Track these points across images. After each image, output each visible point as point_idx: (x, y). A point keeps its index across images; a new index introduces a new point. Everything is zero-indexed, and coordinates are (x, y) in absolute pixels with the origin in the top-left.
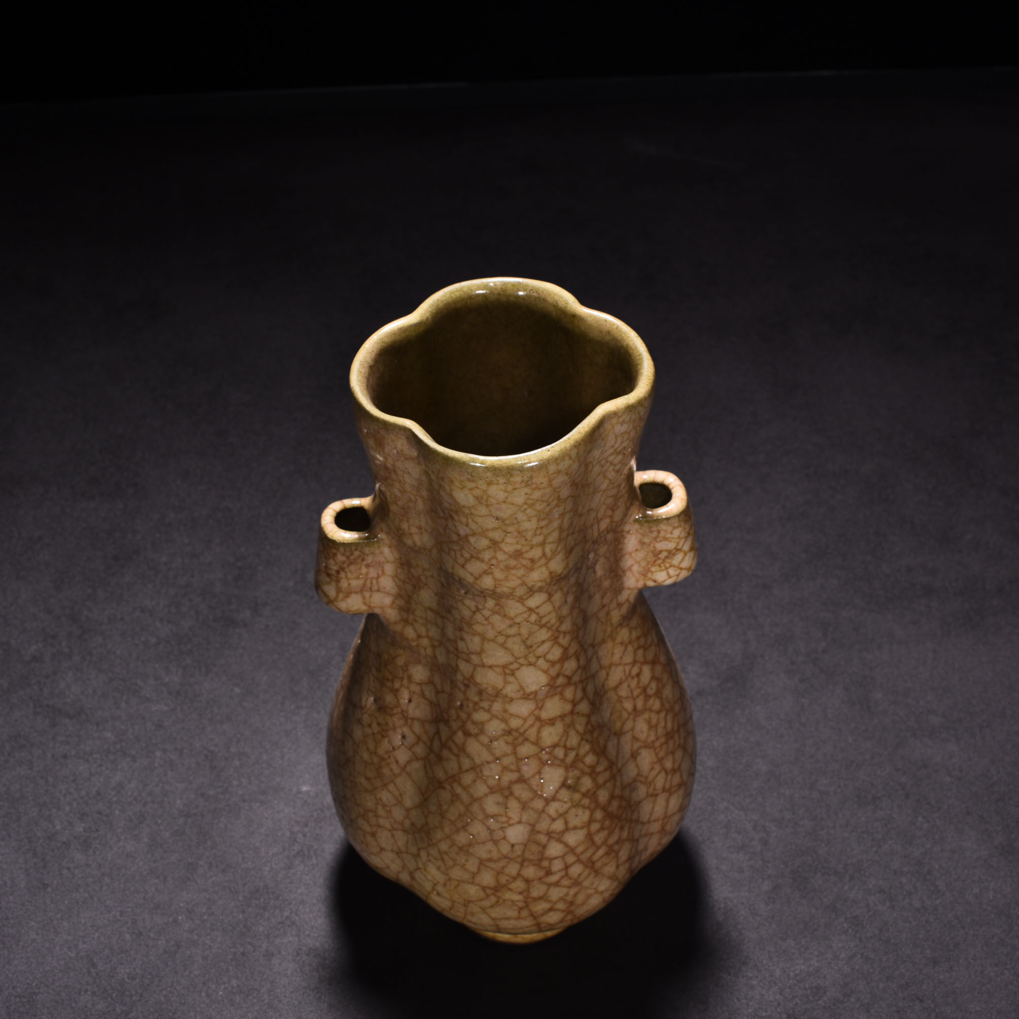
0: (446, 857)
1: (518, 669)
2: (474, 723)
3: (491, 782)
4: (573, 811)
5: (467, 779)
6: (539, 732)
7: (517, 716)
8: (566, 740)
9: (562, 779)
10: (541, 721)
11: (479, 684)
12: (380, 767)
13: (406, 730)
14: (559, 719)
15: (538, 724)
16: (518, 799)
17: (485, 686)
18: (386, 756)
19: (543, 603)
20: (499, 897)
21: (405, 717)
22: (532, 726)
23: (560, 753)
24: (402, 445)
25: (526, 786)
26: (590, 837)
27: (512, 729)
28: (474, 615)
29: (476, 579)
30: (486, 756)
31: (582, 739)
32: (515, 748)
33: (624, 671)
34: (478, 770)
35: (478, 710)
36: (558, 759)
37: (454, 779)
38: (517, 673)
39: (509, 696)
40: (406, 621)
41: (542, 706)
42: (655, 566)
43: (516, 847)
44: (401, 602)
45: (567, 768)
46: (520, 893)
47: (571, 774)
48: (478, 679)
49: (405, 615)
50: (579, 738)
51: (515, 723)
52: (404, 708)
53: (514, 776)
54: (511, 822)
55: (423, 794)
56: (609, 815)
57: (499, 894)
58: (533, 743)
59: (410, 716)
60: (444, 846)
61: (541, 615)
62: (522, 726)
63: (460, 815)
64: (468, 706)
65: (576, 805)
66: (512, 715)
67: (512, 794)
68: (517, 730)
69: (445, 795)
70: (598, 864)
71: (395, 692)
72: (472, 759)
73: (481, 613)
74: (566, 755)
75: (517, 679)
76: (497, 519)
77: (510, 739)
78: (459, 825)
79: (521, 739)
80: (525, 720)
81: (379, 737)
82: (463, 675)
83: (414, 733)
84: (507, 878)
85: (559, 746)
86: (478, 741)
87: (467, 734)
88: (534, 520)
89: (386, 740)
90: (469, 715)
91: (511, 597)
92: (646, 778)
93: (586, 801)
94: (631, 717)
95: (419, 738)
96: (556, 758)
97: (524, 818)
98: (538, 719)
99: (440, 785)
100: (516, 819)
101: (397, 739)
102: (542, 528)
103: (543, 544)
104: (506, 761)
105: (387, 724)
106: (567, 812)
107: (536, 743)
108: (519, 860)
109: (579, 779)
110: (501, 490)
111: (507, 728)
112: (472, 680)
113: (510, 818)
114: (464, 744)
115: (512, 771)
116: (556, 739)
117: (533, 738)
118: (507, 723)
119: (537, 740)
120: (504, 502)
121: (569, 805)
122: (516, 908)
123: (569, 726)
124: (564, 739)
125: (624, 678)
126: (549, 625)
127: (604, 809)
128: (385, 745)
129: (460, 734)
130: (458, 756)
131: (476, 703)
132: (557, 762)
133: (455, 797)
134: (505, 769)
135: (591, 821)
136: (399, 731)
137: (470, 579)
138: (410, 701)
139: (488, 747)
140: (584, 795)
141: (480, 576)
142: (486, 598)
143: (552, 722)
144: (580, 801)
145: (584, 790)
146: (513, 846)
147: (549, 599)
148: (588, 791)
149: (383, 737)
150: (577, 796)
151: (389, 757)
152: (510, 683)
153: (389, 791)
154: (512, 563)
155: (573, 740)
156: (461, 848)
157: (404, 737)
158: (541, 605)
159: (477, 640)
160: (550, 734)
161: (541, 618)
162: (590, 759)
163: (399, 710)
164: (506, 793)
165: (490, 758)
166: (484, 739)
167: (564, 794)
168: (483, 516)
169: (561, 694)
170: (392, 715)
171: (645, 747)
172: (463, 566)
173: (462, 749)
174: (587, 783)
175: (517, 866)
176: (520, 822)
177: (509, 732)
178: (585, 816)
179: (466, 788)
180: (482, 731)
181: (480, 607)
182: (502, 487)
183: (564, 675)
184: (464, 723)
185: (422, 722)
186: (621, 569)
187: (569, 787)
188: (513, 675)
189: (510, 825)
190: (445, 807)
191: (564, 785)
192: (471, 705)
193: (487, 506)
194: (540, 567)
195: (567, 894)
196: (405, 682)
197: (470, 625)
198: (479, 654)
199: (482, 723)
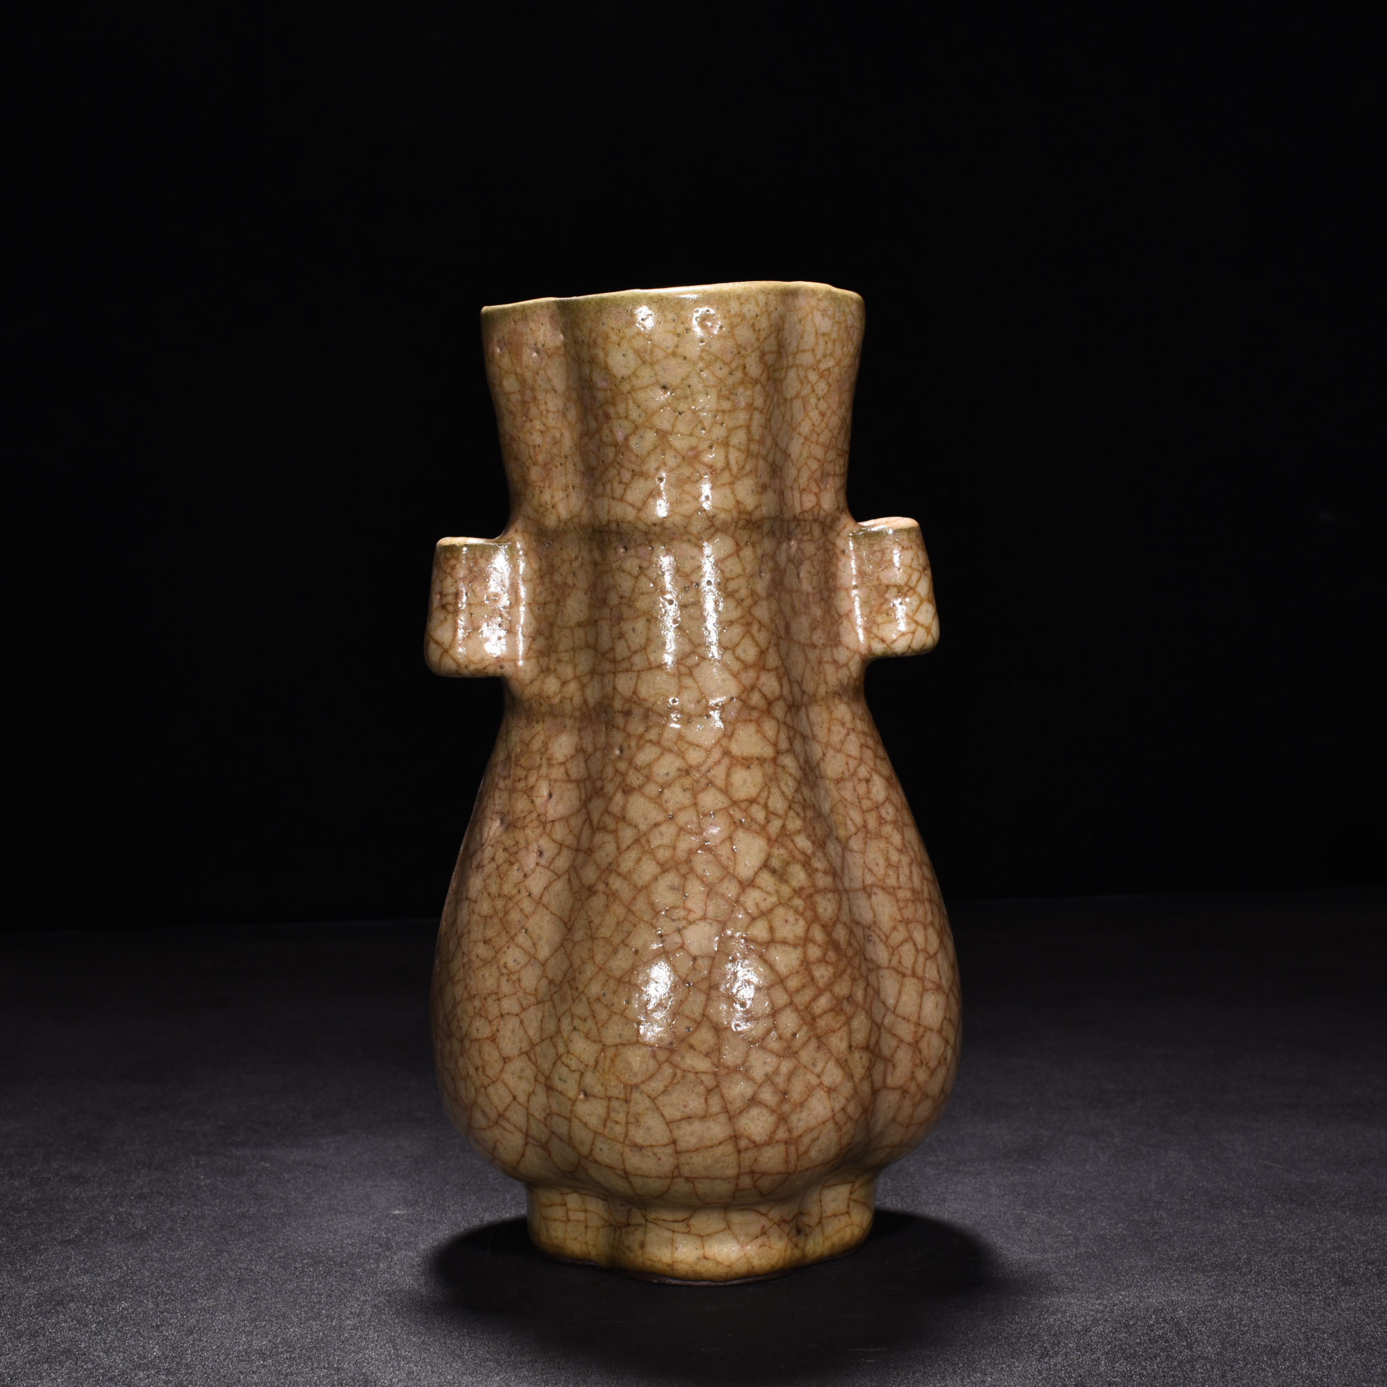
0: (598, 1007)
1: (697, 665)
2: (637, 769)
3: (663, 854)
4: (780, 911)
5: (627, 862)
6: (728, 775)
7: (698, 746)
8: (768, 798)
9: (763, 856)
10: (732, 757)
11: (645, 700)
12: (506, 913)
13: (545, 843)
14: (757, 762)
15: (726, 761)
16: (702, 879)
17: (652, 700)
18: (514, 892)
19: (729, 556)
20: (675, 1066)
21: (544, 824)
22: (718, 763)
23: (760, 815)
24: (545, 336)
25: (710, 857)
26: (806, 964)
27: (691, 767)
28: (636, 582)
29: (640, 510)
30: (655, 815)
31: (790, 807)
32: (695, 796)
33: (847, 764)
34: (643, 841)
35: (643, 746)
36: (756, 823)
37: (611, 869)
38: (696, 672)
39: (686, 710)
40: (545, 671)
41: (732, 734)
42: (882, 613)
43: (700, 961)
44: (540, 643)
45: (770, 841)
46: (707, 1055)
47: (776, 852)
48: (644, 692)
49: (544, 661)
50: (786, 804)
51: (694, 757)
52: (541, 810)
53: (694, 840)
54: (692, 917)
55: (565, 924)
56: (833, 944)
57: (677, 1059)
58: (720, 790)
59: (550, 818)
60: (595, 989)
61: (728, 575)
62: (705, 762)
63: (618, 923)
64: (629, 747)
65: (785, 903)
66: (691, 744)
67: (692, 870)
68: (698, 768)
69: (598, 902)
70: (821, 1023)
71: (530, 791)
72: (636, 826)
73: (646, 576)
74: (768, 821)
75: (697, 683)
76: (664, 388)
77: (687, 782)
78: (617, 940)
79: (704, 782)
80: (709, 752)
81: (506, 867)
82: (622, 696)
83: (554, 841)
84: (687, 1023)
85: (758, 803)
86: (643, 795)
87: (628, 790)
88: (713, 396)
89: (516, 867)
90: (631, 761)
91: (685, 538)
92: (887, 937)
93: (798, 902)
94: (861, 835)
95: (561, 845)
96: (753, 820)
97: (710, 913)
98: (726, 753)
99: (591, 891)
100: (699, 913)
101: (530, 860)
102: (724, 412)
103: (725, 444)
104: (683, 818)
105: (517, 843)
106: (771, 911)
107: (725, 791)
108: (704, 986)
109: (787, 864)
110: (670, 332)
111: (683, 766)
112: (635, 698)
113: (690, 911)
114: (624, 808)
115: (691, 833)
116: (753, 792)
117: (720, 782)
118: (683, 758)
119: (727, 786)
120: (674, 354)
121: (774, 899)
122: (701, 1089)
123: (771, 780)
124: (764, 795)
125: (847, 774)
126: (737, 596)
127: (827, 929)
128: (515, 874)
129: (619, 797)
130: (615, 832)
131: (641, 737)
132: (755, 827)
133: (612, 895)
134: (681, 830)
135: (806, 940)
136: (534, 847)
137: (631, 514)
138: (550, 795)
139: (657, 800)
140: (798, 892)
141: (645, 503)
142: (653, 544)
143: (746, 762)
144: (790, 899)
145: (795, 883)
146: (695, 959)
147: (737, 553)
148: (802, 889)
149: (512, 864)
150: (786, 890)
151: (519, 892)
152: (687, 688)
153: (517, 946)
154: (687, 471)
155: (777, 804)
156: (619, 981)
157: (541, 853)
158: (726, 558)
159: (640, 625)
160: (745, 782)
161: (727, 580)
162: (803, 842)
163: (535, 815)
164: (684, 869)
165: (660, 817)
166: (652, 789)
167: (766, 880)
168: (647, 387)
169: (759, 725)
170: (523, 828)
171: (883, 888)
172: (622, 499)
173: (622, 818)
174: (798, 876)
175: (701, 998)
176: (704, 918)
177: (687, 772)
178: (799, 929)
179: (625, 877)
180: (648, 778)
181: (645, 564)
182: (671, 326)
183: (760, 691)
184: (624, 775)
185: (565, 819)
186: (836, 609)
187: (773, 872)
188: (691, 675)
189: (691, 923)
190: (597, 921)
191: (765, 865)
192: (633, 743)
193: (652, 364)
194: (724, 485)
195: (776, 1071)
196: (544, 771)
197: (630, 603)
198: (644, 648)
199: (649, 765)
